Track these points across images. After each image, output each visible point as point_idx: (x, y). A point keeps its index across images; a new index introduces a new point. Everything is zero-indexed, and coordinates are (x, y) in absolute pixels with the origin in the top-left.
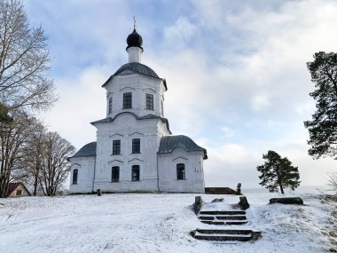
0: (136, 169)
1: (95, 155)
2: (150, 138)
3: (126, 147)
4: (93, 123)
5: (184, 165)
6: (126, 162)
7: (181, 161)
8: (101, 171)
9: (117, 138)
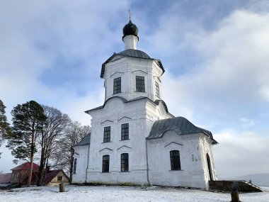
0: (125, 158)
1: (89, 144)
2: (138, 121)
3: (116, 134)
4: (87, 112)
5: (178, 151)
6: (115, 151)
7: (175, 147)
8: (93, 161)
9: (107, 125)
